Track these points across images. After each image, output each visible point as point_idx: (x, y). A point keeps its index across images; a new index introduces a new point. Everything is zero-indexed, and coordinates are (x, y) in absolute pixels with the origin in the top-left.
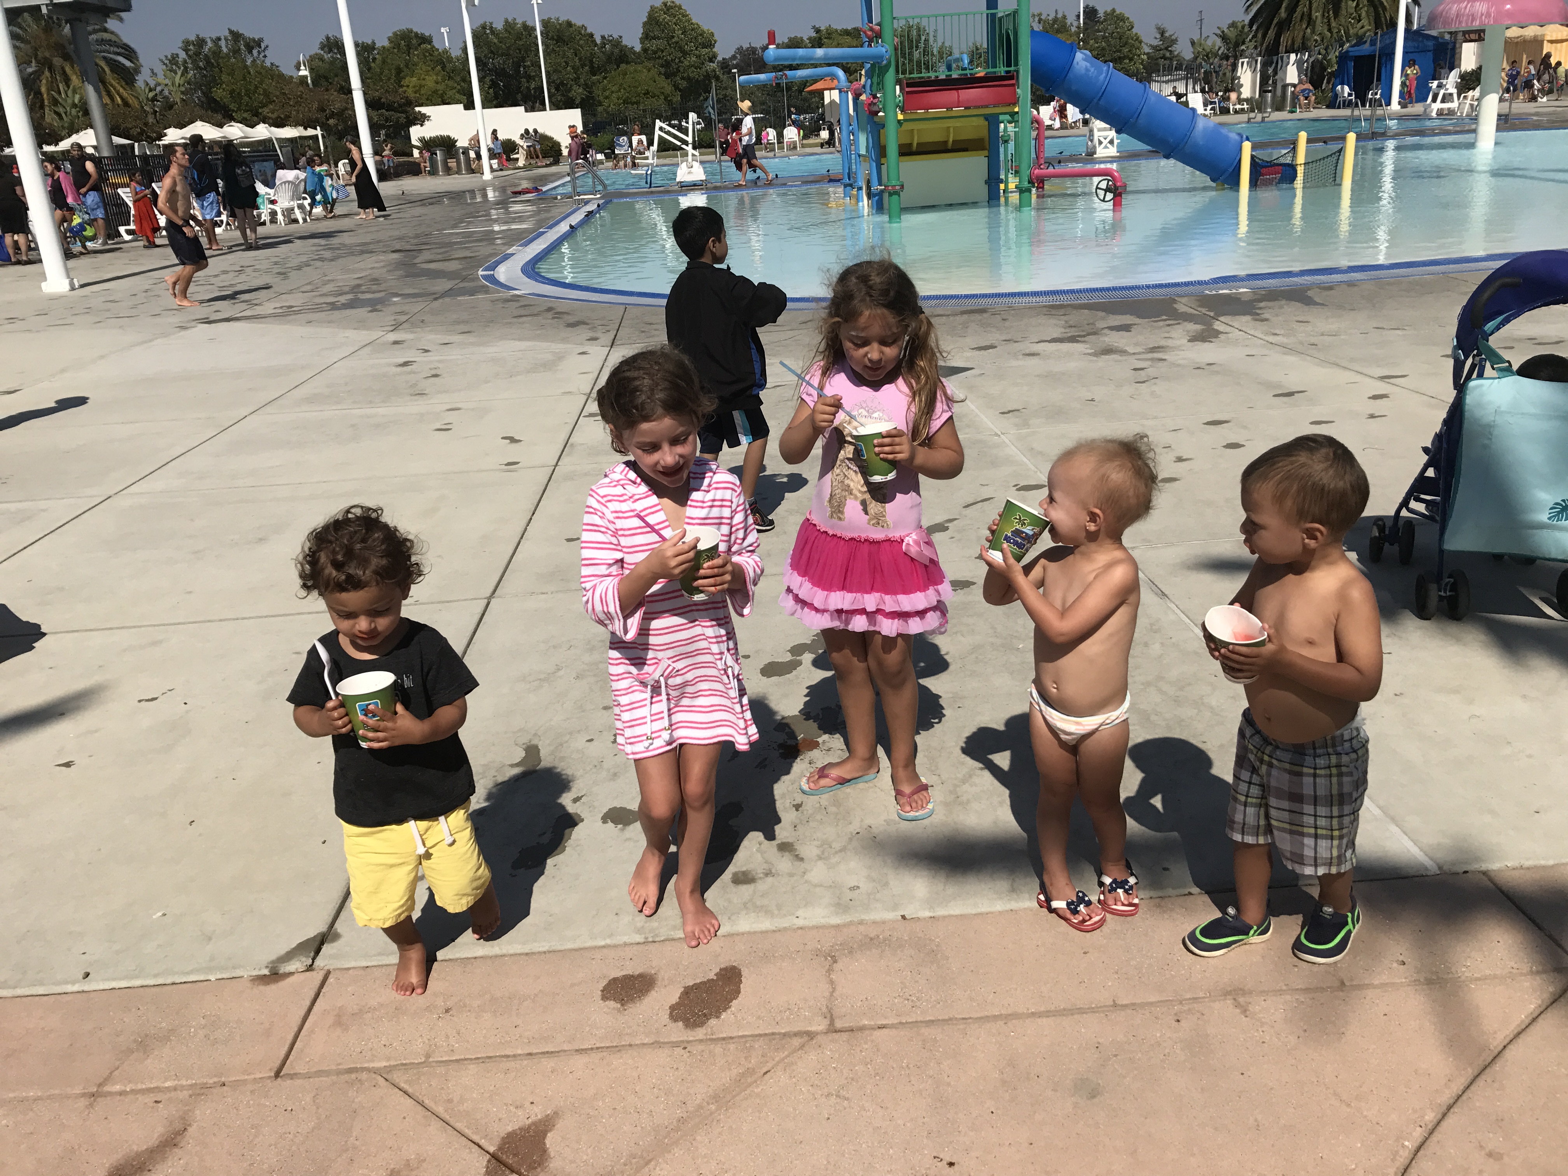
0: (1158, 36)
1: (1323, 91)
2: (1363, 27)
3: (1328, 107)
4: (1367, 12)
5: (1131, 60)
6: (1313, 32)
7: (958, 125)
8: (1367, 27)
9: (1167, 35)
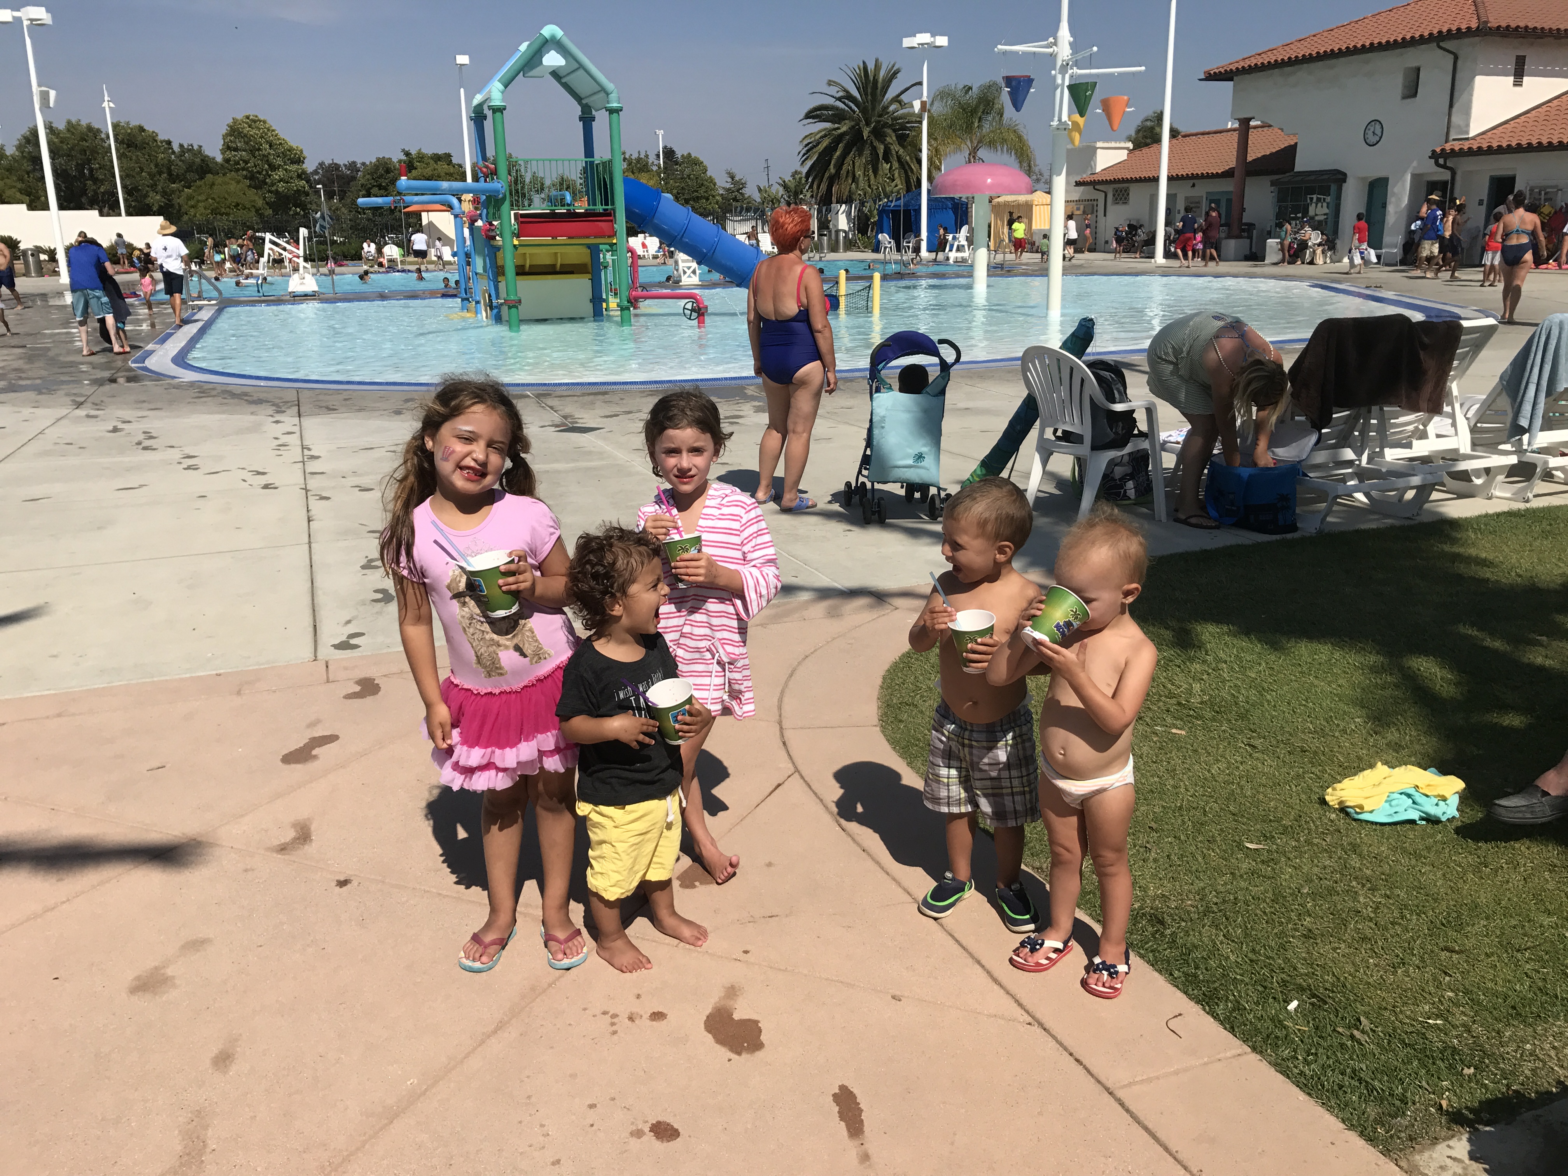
0: (730, 180)
1: (868, 238)
2: (896, 186)
3: (873, 251)
4: (899, 173)
5: (707, 199)
6: (857, 187)
7: (563, 251)
8: (900, 186)
9: (737, 178)
